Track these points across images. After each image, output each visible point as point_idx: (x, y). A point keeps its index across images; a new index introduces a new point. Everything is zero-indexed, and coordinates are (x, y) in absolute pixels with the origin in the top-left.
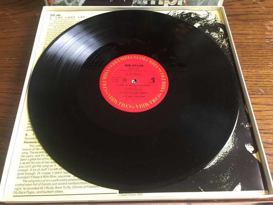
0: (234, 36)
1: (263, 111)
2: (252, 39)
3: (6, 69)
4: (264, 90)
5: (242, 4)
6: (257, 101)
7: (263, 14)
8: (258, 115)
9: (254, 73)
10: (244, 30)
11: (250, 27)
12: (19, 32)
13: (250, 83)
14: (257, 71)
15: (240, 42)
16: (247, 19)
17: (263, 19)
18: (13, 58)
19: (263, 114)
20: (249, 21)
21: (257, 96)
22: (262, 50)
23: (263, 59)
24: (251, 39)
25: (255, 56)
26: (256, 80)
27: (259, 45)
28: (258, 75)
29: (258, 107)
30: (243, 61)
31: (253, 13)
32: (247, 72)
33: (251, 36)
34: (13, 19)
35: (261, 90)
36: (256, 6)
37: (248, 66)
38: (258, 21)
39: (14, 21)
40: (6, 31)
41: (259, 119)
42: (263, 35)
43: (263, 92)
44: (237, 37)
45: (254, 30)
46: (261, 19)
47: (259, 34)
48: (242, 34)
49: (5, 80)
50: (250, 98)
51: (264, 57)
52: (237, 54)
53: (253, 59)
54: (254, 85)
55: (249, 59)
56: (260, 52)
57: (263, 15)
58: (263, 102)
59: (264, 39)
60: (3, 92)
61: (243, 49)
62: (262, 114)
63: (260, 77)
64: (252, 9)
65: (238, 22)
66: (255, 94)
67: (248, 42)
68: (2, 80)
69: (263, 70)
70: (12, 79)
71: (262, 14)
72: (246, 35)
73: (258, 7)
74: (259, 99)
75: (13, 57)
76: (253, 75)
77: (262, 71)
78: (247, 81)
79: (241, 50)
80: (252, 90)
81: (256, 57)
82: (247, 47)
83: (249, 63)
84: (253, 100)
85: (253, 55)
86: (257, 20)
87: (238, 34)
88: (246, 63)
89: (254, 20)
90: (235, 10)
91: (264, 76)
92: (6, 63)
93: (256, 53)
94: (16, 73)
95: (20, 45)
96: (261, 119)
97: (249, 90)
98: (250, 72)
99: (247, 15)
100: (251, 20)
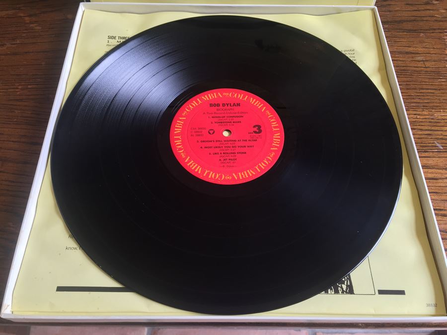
0: (393, 55)
1: (441, 179)
2: (423, 61)
3: (19, 103)
4: (444, 145)
5: (407, 4)
6: (431, 162)
7: (442, 21)
8: (432, 185)
9: (427, 117)
10: (410, 47)
11: (421, 42)
12: (39, 44)
13: (420, 133)
14: (431, 113)
15: (403, 66)
16: (415, 29)
17: (441, 29)
18: (29, 86)
19: (441, 183)
20: (419, 31)
21: (431, 154)
22: (439, 80)
23: (440, 95)
24: (421, 61)
25: (428, 89)
26: (430, 128)
27: (435, 70)
28: (432, 120)
29: (432, 173)
30: (408, 97)
31: (425, 19)
32: (415, 115)
33: (421, 56)
34: (31, 23)
35: (438, 145)
36: (431, 9)
37: (417, 105)
38: (433, 33)
39: (31, 25)
40: (18, 42)
41: (434, 193)
42: (441, 54)
43: (442, 148)
44: (398, 57)
45: (427, 46)
46: (439, 29)
47: (435, 54)
48: (407, 53)
49: (16, 121)
50: (419, 157)
51: (443, 91)
52: (399, 85)
53: (424, 94)
54: (426, 136)
55: (418, 94)
56: (437, 82)
57: (441, 23)
58: (441, 165)
59: (443, 62)
60: (13, 141)
61: (408, 77)
62: (439, 185)
63: (436, 123)
64: (423, 12)
65: (401, 33)
66: (427, 152)
67: (416, 66)
68: (12, 122)
69: (440, 112)
70: (27, 120)
71: (440, 21)
72: (413, 55)
73: (432, 10)
74: (434, 159)
75: (29, 84)
76: (424, 120)
77: (439, 114)
78: (415, 129)
79: (405, 79)
80: (422, 145)
81: (429, 91)
82: (416, 74)
83: (418, 101)
84: (425, 161)
85: (425, 87)
86: (431, 31)
87: (400, 53)
88: (413, 101)
89: (427, 30)
90: (396, 14)
91: (443, 121)
92: (18, 93)
93: (431, 83)
94: (34, 111)
95: (41, 65)
96: (437, 193)
97: (418, 144)
98: (419, 115)
99: (415, 22)
100: (422, 31)
